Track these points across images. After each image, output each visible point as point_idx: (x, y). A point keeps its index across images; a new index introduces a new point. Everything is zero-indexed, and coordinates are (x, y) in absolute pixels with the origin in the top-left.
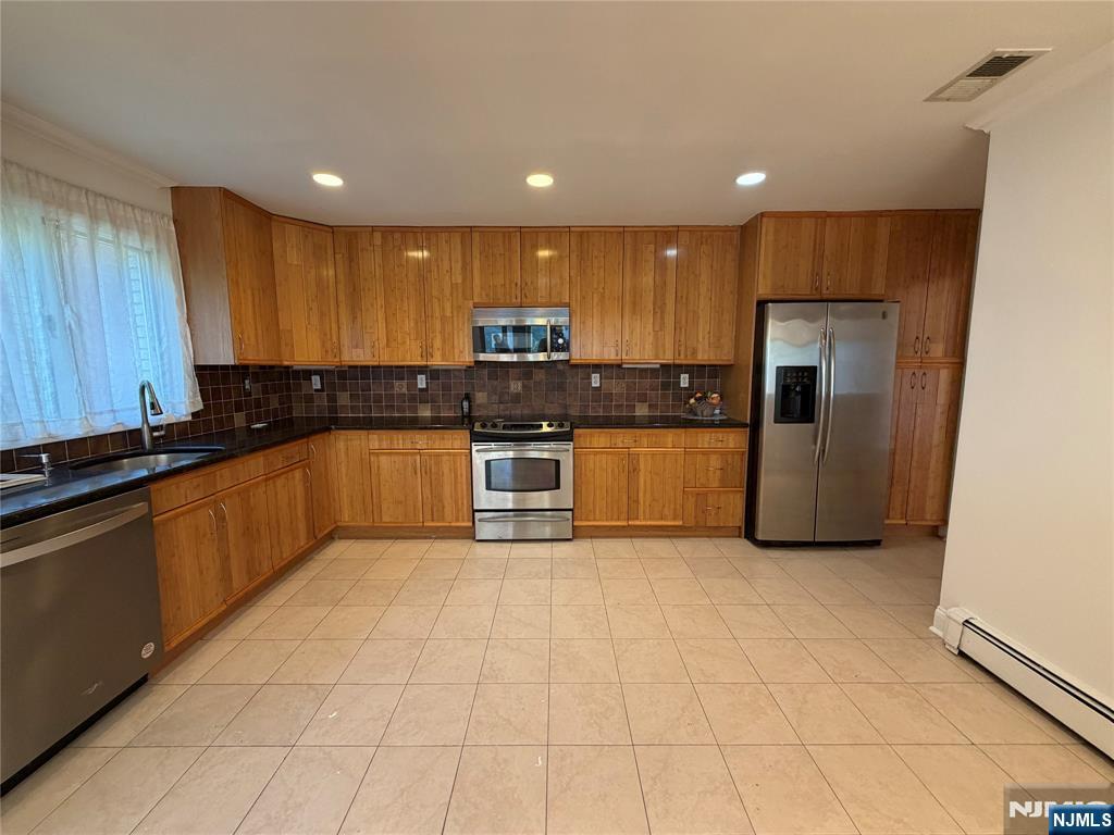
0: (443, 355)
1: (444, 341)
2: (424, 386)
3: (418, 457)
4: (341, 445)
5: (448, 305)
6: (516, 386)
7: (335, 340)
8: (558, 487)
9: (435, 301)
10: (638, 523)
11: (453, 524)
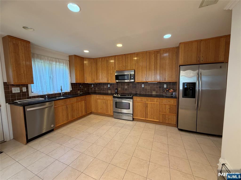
0: (111, 81)
1: (111, 78)
2: (109, 87)
3: (104, 100)
4: (92, 97)
5: (112, 71)
6: (126, 87)
7: (94, 78)
8: (129, 109)
9: (109, 70)
10: (147, 119)
11: (110, 114)
